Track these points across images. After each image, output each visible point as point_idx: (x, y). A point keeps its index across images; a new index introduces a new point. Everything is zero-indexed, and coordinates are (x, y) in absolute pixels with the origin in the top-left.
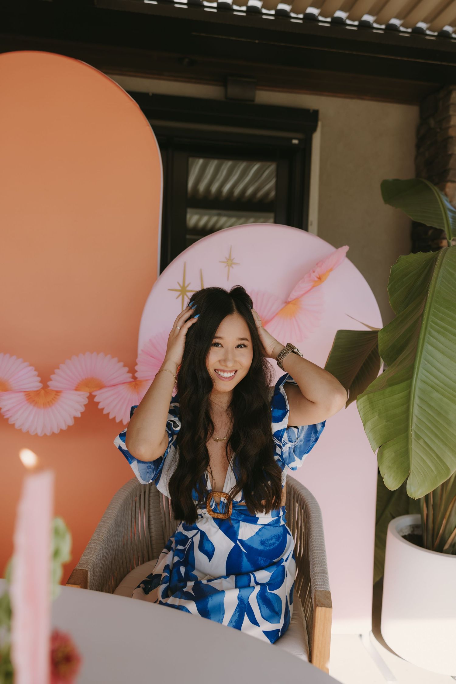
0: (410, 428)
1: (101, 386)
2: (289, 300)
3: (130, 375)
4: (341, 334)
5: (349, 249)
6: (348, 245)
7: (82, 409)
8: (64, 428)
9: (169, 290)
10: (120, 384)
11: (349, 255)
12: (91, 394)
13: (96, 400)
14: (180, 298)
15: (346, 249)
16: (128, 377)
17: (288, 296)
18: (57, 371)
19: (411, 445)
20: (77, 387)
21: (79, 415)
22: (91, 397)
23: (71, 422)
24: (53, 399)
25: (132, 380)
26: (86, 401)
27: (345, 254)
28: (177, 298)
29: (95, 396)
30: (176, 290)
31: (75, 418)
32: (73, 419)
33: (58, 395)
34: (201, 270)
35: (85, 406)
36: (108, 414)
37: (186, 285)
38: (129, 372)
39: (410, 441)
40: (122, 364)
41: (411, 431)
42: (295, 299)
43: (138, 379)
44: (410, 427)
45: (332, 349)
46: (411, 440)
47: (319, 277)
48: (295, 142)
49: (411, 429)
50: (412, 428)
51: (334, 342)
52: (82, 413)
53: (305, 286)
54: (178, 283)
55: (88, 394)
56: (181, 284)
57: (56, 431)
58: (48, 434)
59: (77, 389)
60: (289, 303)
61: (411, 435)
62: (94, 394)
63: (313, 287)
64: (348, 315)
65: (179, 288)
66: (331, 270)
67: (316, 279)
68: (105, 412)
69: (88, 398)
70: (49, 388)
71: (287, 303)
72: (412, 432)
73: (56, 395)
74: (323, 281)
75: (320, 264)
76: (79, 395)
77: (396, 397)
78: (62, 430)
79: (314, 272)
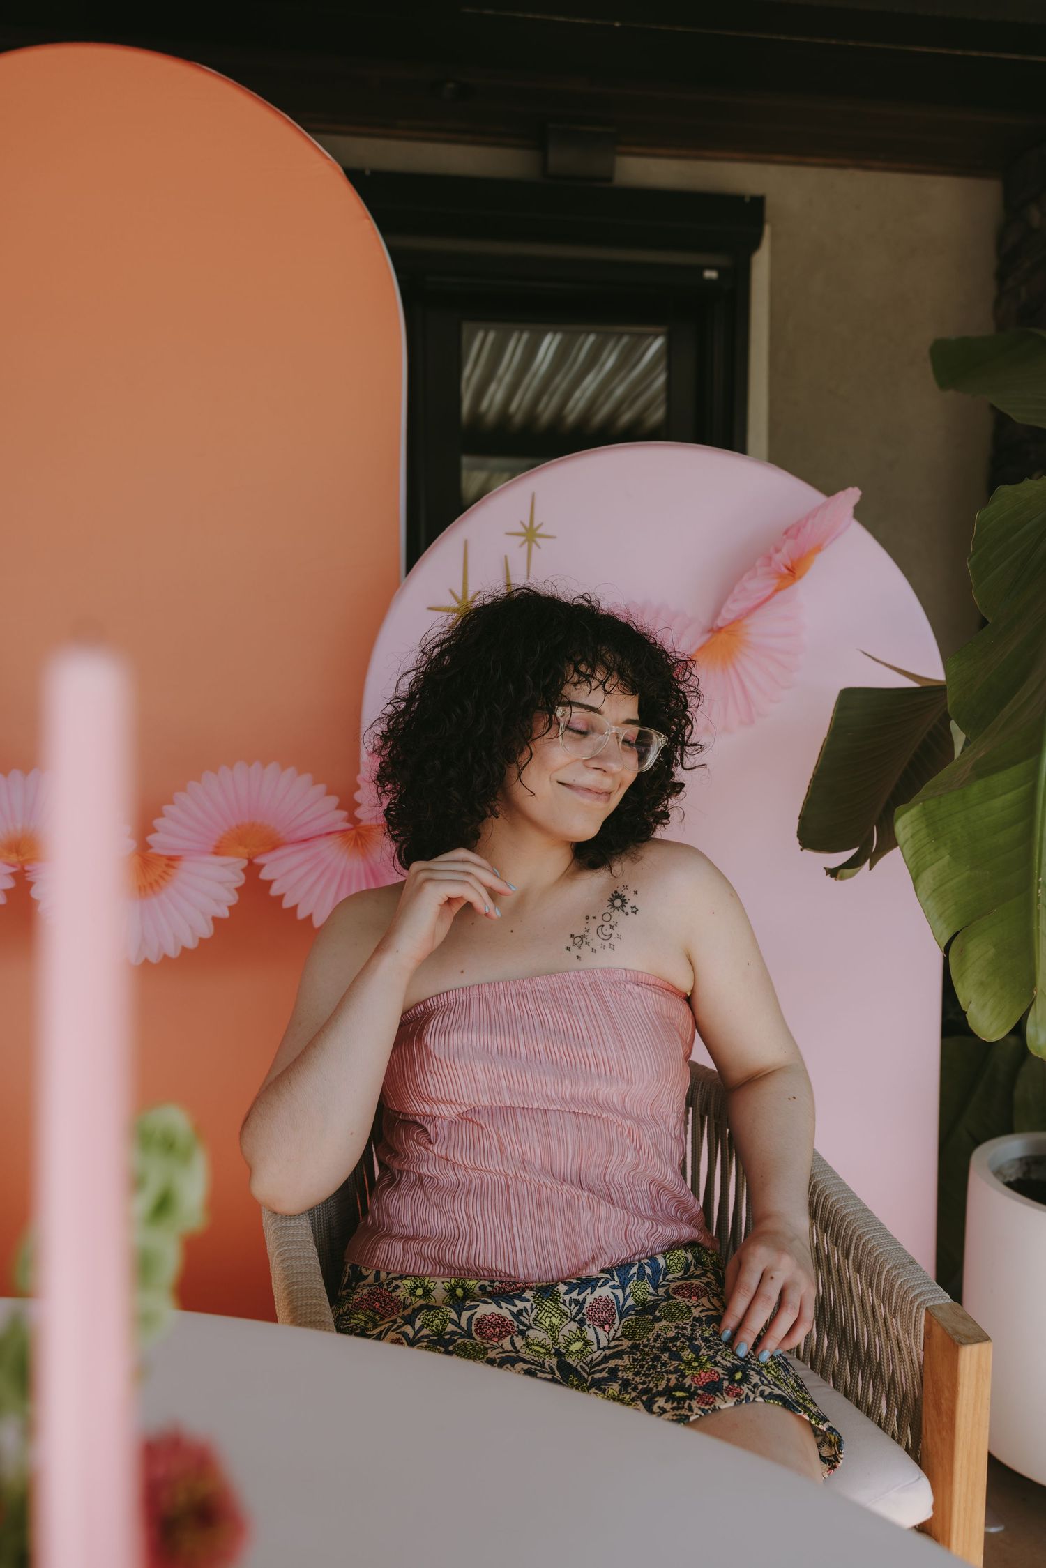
0: (1036, 881)
1: (274, 844)
2: (720, 623)
3: (344, 814)
4: (849, 698)
5: (862, 497)
6: (860, 489)
7: (232, 898)
8: (191, 944)
9: (429, 608)
10: (320, 836)
11: (860, 513)
12: (250, 862)
13: (265, 875)
15: (853, 495)
16: (338, 819)
17: (717, 614)
18: (167, 808)
19: (1038, 925)
20: (217, 847)
21: (225, 913)
22: (252, 870)
23: (206, 930)
24: (164, 875)
25: (348, 826)
26: (240, 879)
27: (851, 511)
29: (261, 866)
30: (446, 609)
31: (216, 921)
32: (211, 923)
33: (173, 867)
34: (505, 557)
35: (239, 890)
36: (295, 908)
37: (470, 594)
38: (339, 807)
39: (1035, 913)
40: (321, 788)
41: (1039, 888)
42: (732, 623)
43: (362, 824)
44: (1036, 877)
45: (828, 735)
46: (1038, 911)
47: (790, 567)
48: (711, 275)
49: (1039, 883)
50: (1040, 879)
51: (832, 718)
52: (231, 908)
53: (757, 586)
54: (452, 593)
55: (245, 863)
56: (458, 593)
57: (173, 952)
58: (154, 960)
59: (218, 851)
60: (720, 630)
61: (1039, 898)
62: (258, 861)
63: (777, 591)
64: (864, 653)
65: (453, 603)
66: (818, 549)
67: (786, 571)
68: (287, 904)
69: (245, 871)
70: (150, 851)
71: (715, 631)
72: (1040, 891)
73: (168, 865)
74: (800, 577)
75: (792, 531)
76: (223, 866)
77: (997, 803)
78: (184, 950)
79: (778, 551)
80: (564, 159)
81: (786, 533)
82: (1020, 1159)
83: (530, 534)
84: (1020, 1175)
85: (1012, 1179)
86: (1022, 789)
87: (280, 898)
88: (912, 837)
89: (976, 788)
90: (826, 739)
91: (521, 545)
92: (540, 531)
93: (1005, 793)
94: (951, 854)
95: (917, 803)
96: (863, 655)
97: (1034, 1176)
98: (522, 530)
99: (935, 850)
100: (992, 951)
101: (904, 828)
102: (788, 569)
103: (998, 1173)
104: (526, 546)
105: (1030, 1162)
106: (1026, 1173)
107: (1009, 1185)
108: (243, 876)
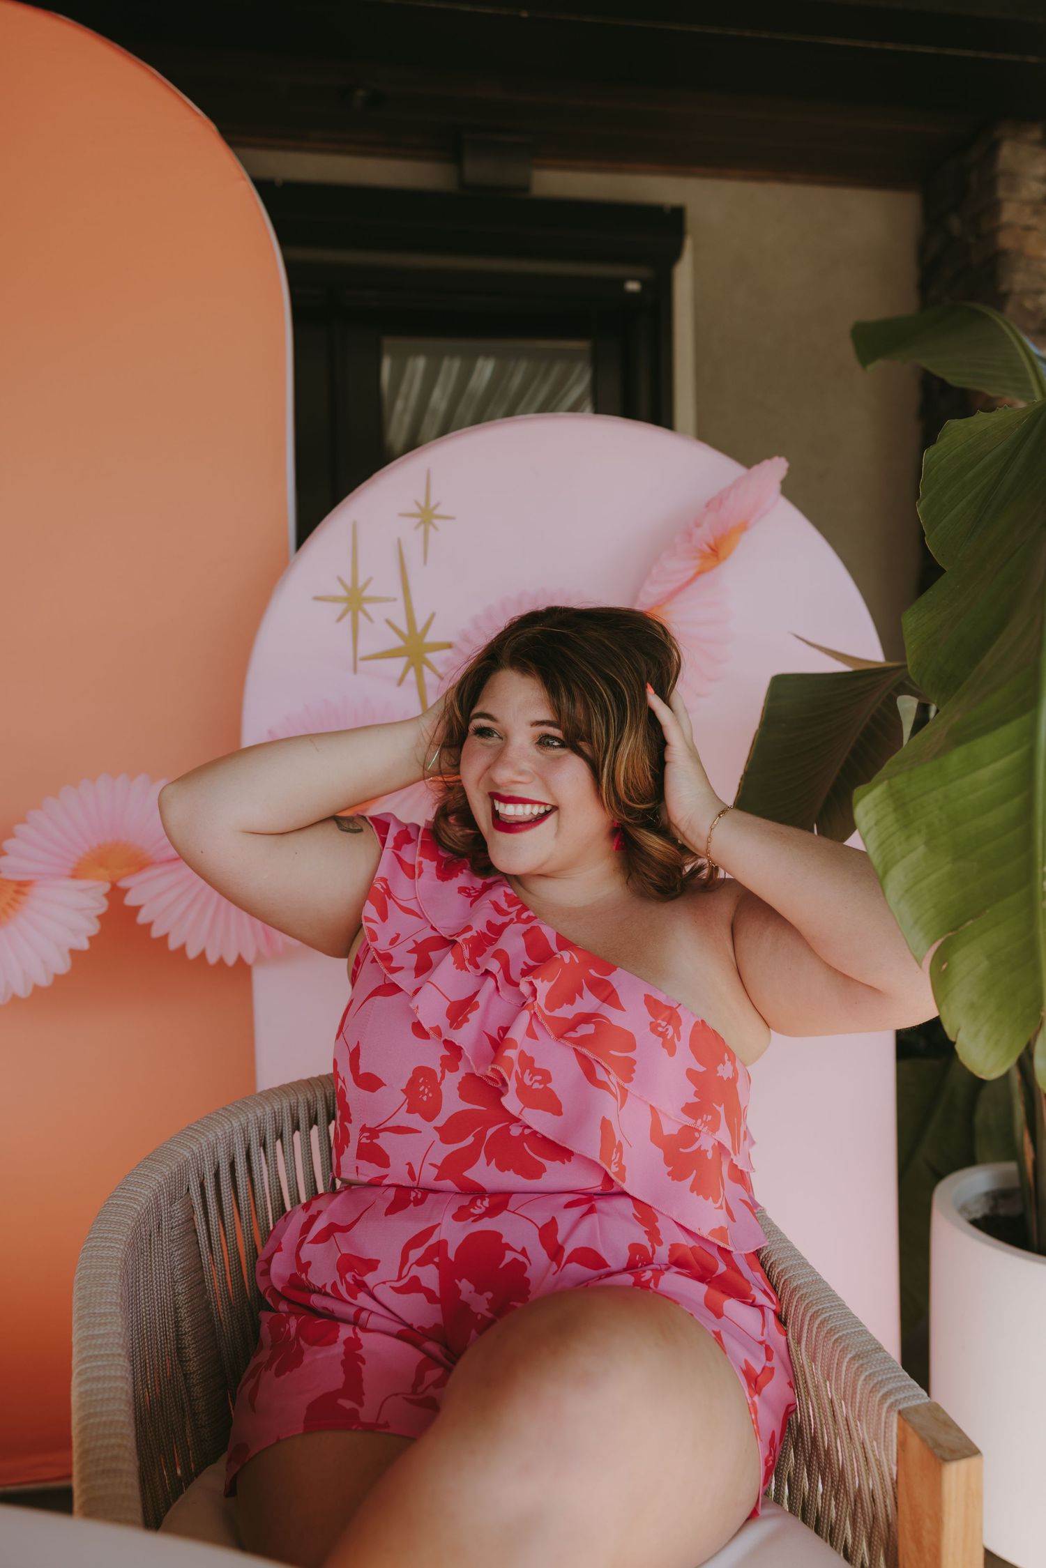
1: (140, 864)
4: (780, 684)
5: (789, 470)
6: (788, 460)
7: (93, 928)
8: (44, 980)
9: (317, 598)
11: (790, 490)
12: (114, 885)
13: (130, 900)
14: (348, 617)
15: (776, 469)
18: (20, 829)
20: (76, 870)
21: (84, 944)
22: (116, 894)
23: (62, 965)
24: (9, 905)
26: (102, 906)
27: (777, 487)
28: (339, 619)
29: (126, 891)
30: (335, 599)
31: (74, 953)
32: (67, 956)
33: (24, 894)
34: (399, 541)
35: (100, 917)
36: (165, 937)
37: (361, 583)
45: (760, 726)
47: (712, 543)
48: (633, 286)
51: (764, 708)
52: (91, 939)
53: (677, 565)
54: (340, 580)
55: (107, 887)
56: (348, 581)
57: (22, 991)
59: (76, 874)
62: (123, 884)
63: (699, 573)
64: (798, 637)
65: (341, 592)
66: (743, 527)
67: (708, 551)
68: (156, 932)
69: (107, 896)
73: (17, 892)
74: (725, 558)
75: (715, 504)
76: (82, 890)
77: (985, 773)
78: (36, 988)
79: (698, 525)
80: (480, 170)
81: (707, 505)
82: (987, 1194)
83: (426, 515)
84: (986, 1211)
85: (978, 1215)
86: (1016, 754)
87: (148, 926)
88: (876, 824)
89: (956, 757)
90: (757, 731)
91: (417, 528)
92: (437, 512)
93: (994, 761)
94: (927, 843)
95: (881, 782)
96: (795, 638)
97: (1002, 1211)
98: (416, 510)
99: (908, 838)
100: (985, 964)
101: (866, 813)
102: (712, 549)
103: (963, 1209)
104: (422, 528)
105: (998, 1197)
106: (994, 1208)
107: (975, 1223)
108: (105, 903)
